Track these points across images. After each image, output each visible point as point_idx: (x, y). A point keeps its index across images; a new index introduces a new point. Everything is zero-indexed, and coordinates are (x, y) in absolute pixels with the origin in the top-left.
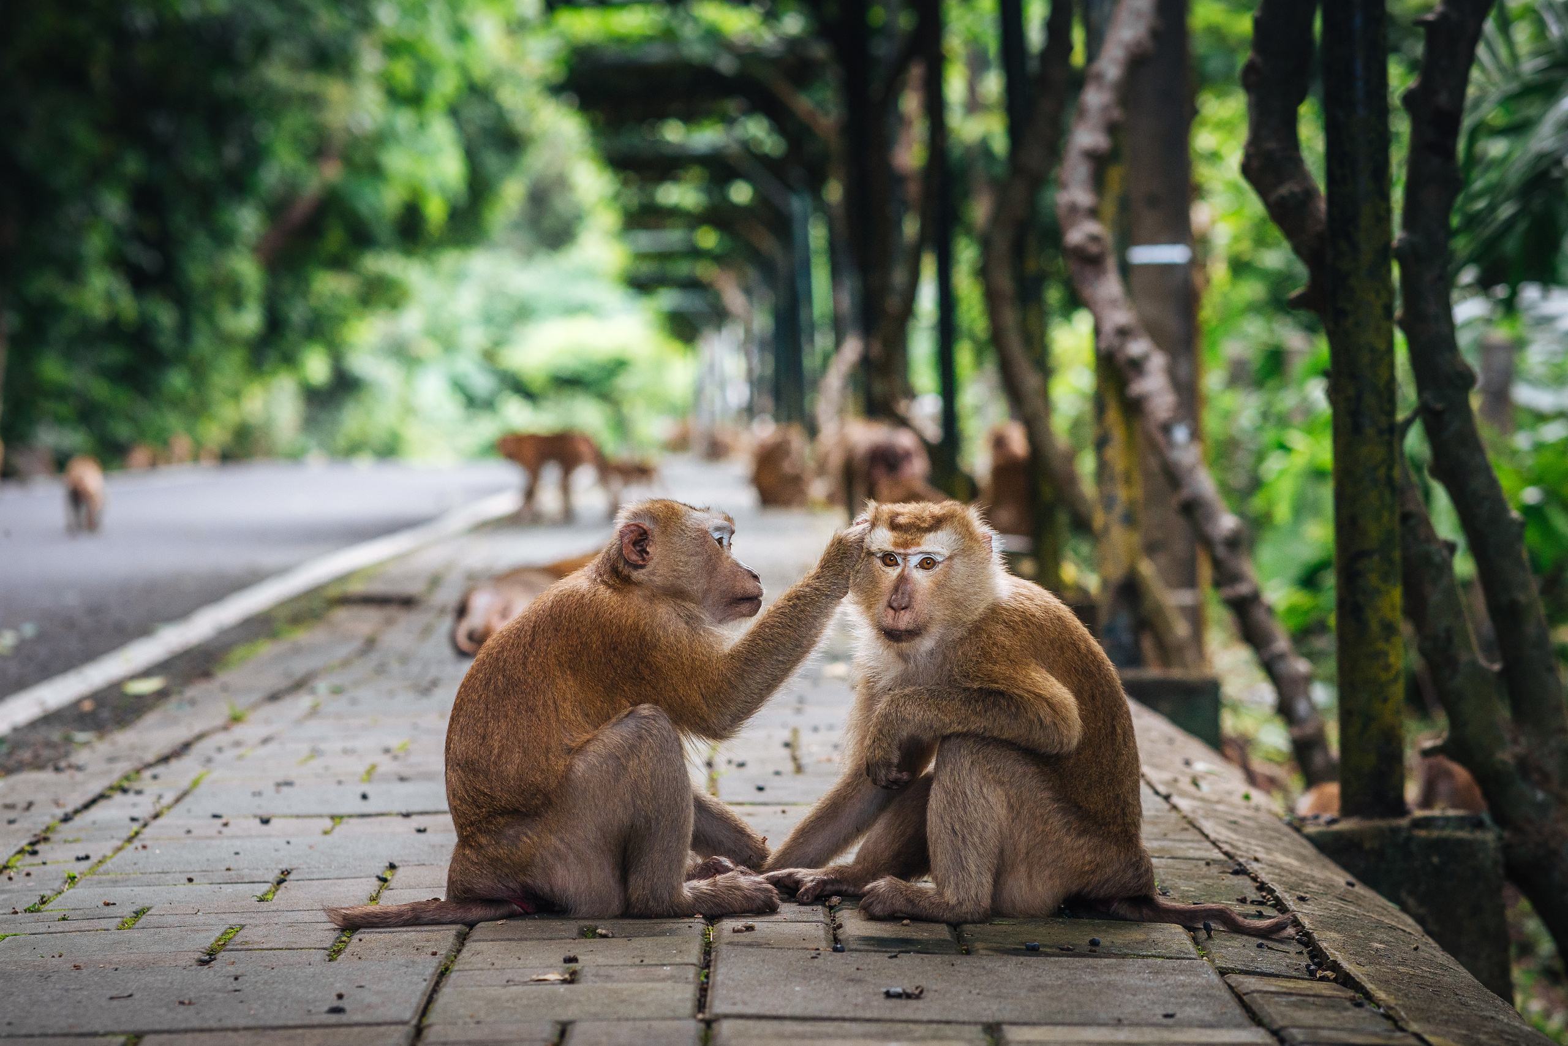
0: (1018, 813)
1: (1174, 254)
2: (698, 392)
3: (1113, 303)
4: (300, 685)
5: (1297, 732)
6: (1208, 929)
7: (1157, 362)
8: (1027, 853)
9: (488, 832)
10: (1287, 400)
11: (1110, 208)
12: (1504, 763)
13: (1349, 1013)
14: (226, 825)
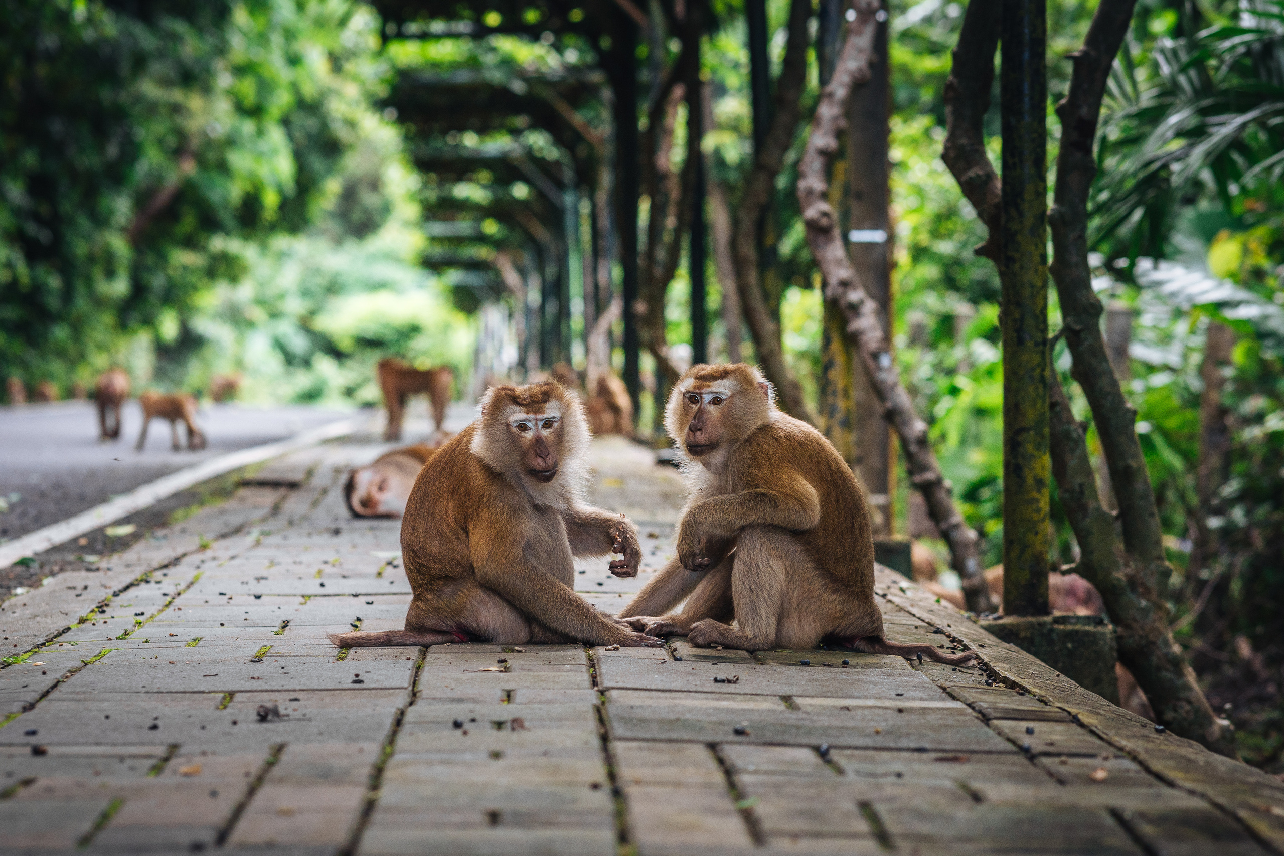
0: (792, 577)
1: (877, 236)
2: (477, 352)
3: (838, 262)
4: (238, 530)
5: (966, 583)
6: (920, 659)
7: (869, 307)
8: (798, 605)
9: (432, 590)
10: (957, 354)
11: (836, 193)
12: (1119, 579)
13: (1016, 698)
14: (231, 598)
